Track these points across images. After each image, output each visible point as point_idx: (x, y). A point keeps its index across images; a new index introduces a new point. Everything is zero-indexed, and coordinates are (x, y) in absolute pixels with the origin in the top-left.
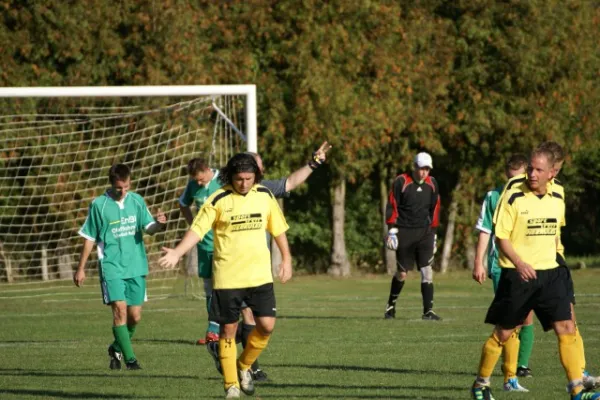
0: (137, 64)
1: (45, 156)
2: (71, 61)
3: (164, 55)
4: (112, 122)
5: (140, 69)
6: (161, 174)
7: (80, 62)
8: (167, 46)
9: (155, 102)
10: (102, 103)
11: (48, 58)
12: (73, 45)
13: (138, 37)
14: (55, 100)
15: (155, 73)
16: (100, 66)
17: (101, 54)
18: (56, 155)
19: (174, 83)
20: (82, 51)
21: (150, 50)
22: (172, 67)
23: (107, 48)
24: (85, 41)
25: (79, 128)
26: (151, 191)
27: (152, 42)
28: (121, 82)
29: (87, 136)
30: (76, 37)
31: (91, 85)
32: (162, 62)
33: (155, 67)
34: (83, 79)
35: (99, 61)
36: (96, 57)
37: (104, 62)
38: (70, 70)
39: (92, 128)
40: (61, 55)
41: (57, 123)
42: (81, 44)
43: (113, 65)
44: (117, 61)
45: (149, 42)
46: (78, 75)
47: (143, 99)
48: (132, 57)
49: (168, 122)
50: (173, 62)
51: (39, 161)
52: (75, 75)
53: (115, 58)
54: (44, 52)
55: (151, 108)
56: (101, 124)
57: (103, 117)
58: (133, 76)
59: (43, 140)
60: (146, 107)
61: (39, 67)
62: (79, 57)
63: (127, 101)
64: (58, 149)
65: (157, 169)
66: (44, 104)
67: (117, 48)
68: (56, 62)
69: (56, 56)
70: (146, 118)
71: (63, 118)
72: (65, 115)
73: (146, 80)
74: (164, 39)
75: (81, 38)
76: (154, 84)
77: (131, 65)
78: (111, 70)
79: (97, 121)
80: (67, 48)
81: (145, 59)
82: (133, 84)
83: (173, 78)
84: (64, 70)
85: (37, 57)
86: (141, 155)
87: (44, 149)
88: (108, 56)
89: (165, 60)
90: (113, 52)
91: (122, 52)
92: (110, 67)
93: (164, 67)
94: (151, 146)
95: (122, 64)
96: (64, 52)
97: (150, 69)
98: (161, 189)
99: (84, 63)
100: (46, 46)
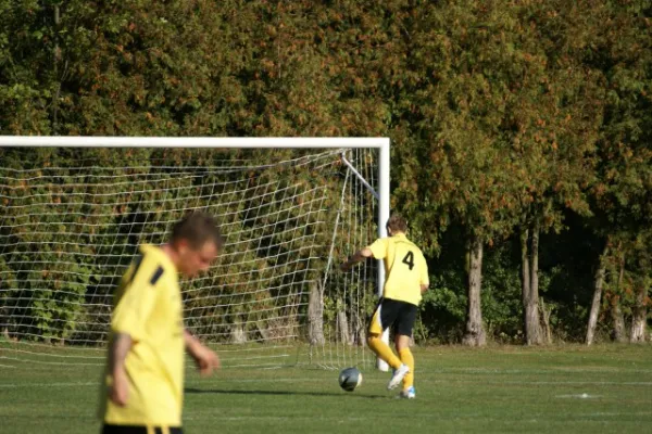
0: (259, 112)
1: (159, 211)
2: (189, 109)
3: (288, 104)
4: (233, 177)
5: (261, 119)
6: (285, 232)
7: (198, 110)
8: (292, 93)
9: (276, 155)
10: (221, 156)
11: (163, 105)
12: (190, 91)
13: (261, 85)
14: (171, 150)
15: (278, 122)
16: (220, 114)
17: (222, 101)
18: (170, 211)
19: (299, 134)
20: (200, 98)
21: (273, 98)
22: (297, 117)
23: (228, 95)
24: (204, 89)
25: (197, 182)
26: (274, 251)
27: (275, 90)
28: (241, 133)
29: (205, 191)
30: (194, 83)
31: (209, 135)
32: (285, 112)
33: (278, 116)
34: (202, 128)
35: (218, 110)
36: (216, 104)
37: (223, 111)
38: (187, 119)
39: (210, 181)
40: (178, 102)
41: (172, 176)
42: (200, 90)
43: (234, 114)
44: (238, 110)
45: (272, 90)
46: (196, 123)
47: (265, 150)
48: (254, 106)
49: (292, 177)
50: (298, 112)
51: (152, 217)
52: (192, 123)
53: (236, 107)
54: (160, 99)
55: (273, 162)
56: (221, 177)
57: (221, 170)
58: (254, 127)
59: (157, 194)
60: (268, 161)
61: (153, 115)
62: (197, 104)
63: (247, 153)
64: (174, 204)
65: (281, 227)
66: (158, 155)
67: (239, 97)
68: (172, 109)
69: (172, 103)
70: (268, 173)
71: (178, 171)
72: (181, 167)
73: (268, 130)
74: (289, 87)
75: (200, 85)
76: (277, 136)
77: (252, 116)
78: (231, 120)
79: (216, 175)
80: (184, 95)
81: (267, 107)
82: (254, 136)
83: (298, 129)
84: (181, 120)
85: (152, 104)
86: (264, 211)
87: (158, 204)
88: (229, 104)
89: (289, 109)
90: (234, 100)
91: (244, 99)
92: (230, 116)
93: (288, 117)
94: (273, 202)
95: (243, 113)
96: (181, 99)
97: (272, 117)
98: (284, 250)
99: (202, 111)
100: (162, 92)
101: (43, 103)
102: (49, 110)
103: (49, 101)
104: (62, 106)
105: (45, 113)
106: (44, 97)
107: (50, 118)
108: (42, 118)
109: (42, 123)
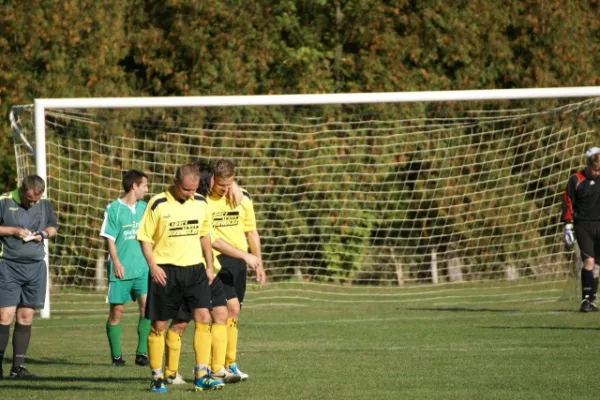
0: (525, 67)
1: (434, 159)
2: (460, 65)
3: (553, 56)
4: (500, 125)
5: (528, 71)
6: (550, 176)
7: (468, 66)
8: (556, 47)
9: (543, 104)
10: (491, 106)
11: (436, 62)
12: (461, 49)
13: (526, 39)
14: (444, 104)
15: (544, 75)
16: (489, 69)
17: (490, 58)
18: (445, 158)
19: (563, 84)
20: (470, 54)
21: (539, 52)
22: (561, 68)
23: (496, 50)
24: (474, 45)
25: (468, 132)
26: (540, 194)
27: (541, 44)
28: (509, 85)
29: (476, 140)
30: (465, 41)
31: (479, 88)
32: (550, 63)
33: (543, 69)
34: (472, 83)
35: (487, 65)
36: (485, 60)
37: (492, 65)
38: (458, 73)
39: (481, 131)
40: (451, 59)
41: (446, 127)
42: (470, 47)
43: (502, 68)
44: (506, 64)
45: (537, 44)
46: (466, 78)
47: (531, 101)
48: (521, 59)
49: (557, 123)
50: (561, 63)
51: (428, 165)
52: (463, 78)
53: (504, 61)
54: (433, 56)
55: (540, 111)
56: (490, 126)
57: (491, 120)
58: (521, 78)
59: (432, 144)
60: (535, 109)
61: (427, 71)
62: (467, 60)
63: (515, 103)
64: (447, 153)
65: (546, 172)
66: (433, 108)
67: (506, 52)
68: (445, 66)
69: (445, 60)
70: (534, 120)
71: (452, 122)
72: (454, 119)
73: (534, 82)
74: (553, 41)
75: (470, 42)
76: (543, 86)
77: (519, 69)
78: (499, 73)
79: (486, 124)
80: (456, 52)
81: (533, 61)
82: (521, 87)
83: (562, 80)
84: (453, 74)
85: (426, 61)
86: (529, 157)
87: (433, 153)
88: (497, 58)
89: (554, 61)
90: (502, 55)
91: (511, 54)
92: (498, 70)
93: (552, 69)
94: (540, 149)
95: (511, 66)
96: (453, 56)
97: (538, 70)
98: (550, 192)
99: (472, 67)
100: (435, 50)
101: (327, 63)
102: (332, 70)
103: (332, 61)
104: (345, 66)
105: (329, 74)
106: (328, 59)
107: (334, 77)
108: (327, 78)
109: (326, 82)
